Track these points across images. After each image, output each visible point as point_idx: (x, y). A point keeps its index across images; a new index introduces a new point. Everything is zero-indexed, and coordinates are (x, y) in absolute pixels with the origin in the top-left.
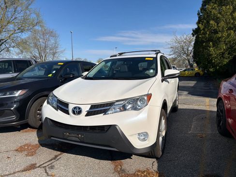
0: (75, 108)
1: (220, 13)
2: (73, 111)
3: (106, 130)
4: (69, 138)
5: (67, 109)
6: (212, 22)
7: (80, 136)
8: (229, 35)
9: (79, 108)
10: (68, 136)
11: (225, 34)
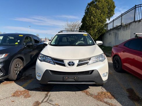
0: (70, 62)
1: (96, 13)
2: (68, 64)
3: (90, 73)
4: (68, 80)
5: (63, 63)
6: (92, 17)
7: (75, 78)
8: (99, 25)
9: (73, 62)
10: (67, 79)
11: (97, 24)
